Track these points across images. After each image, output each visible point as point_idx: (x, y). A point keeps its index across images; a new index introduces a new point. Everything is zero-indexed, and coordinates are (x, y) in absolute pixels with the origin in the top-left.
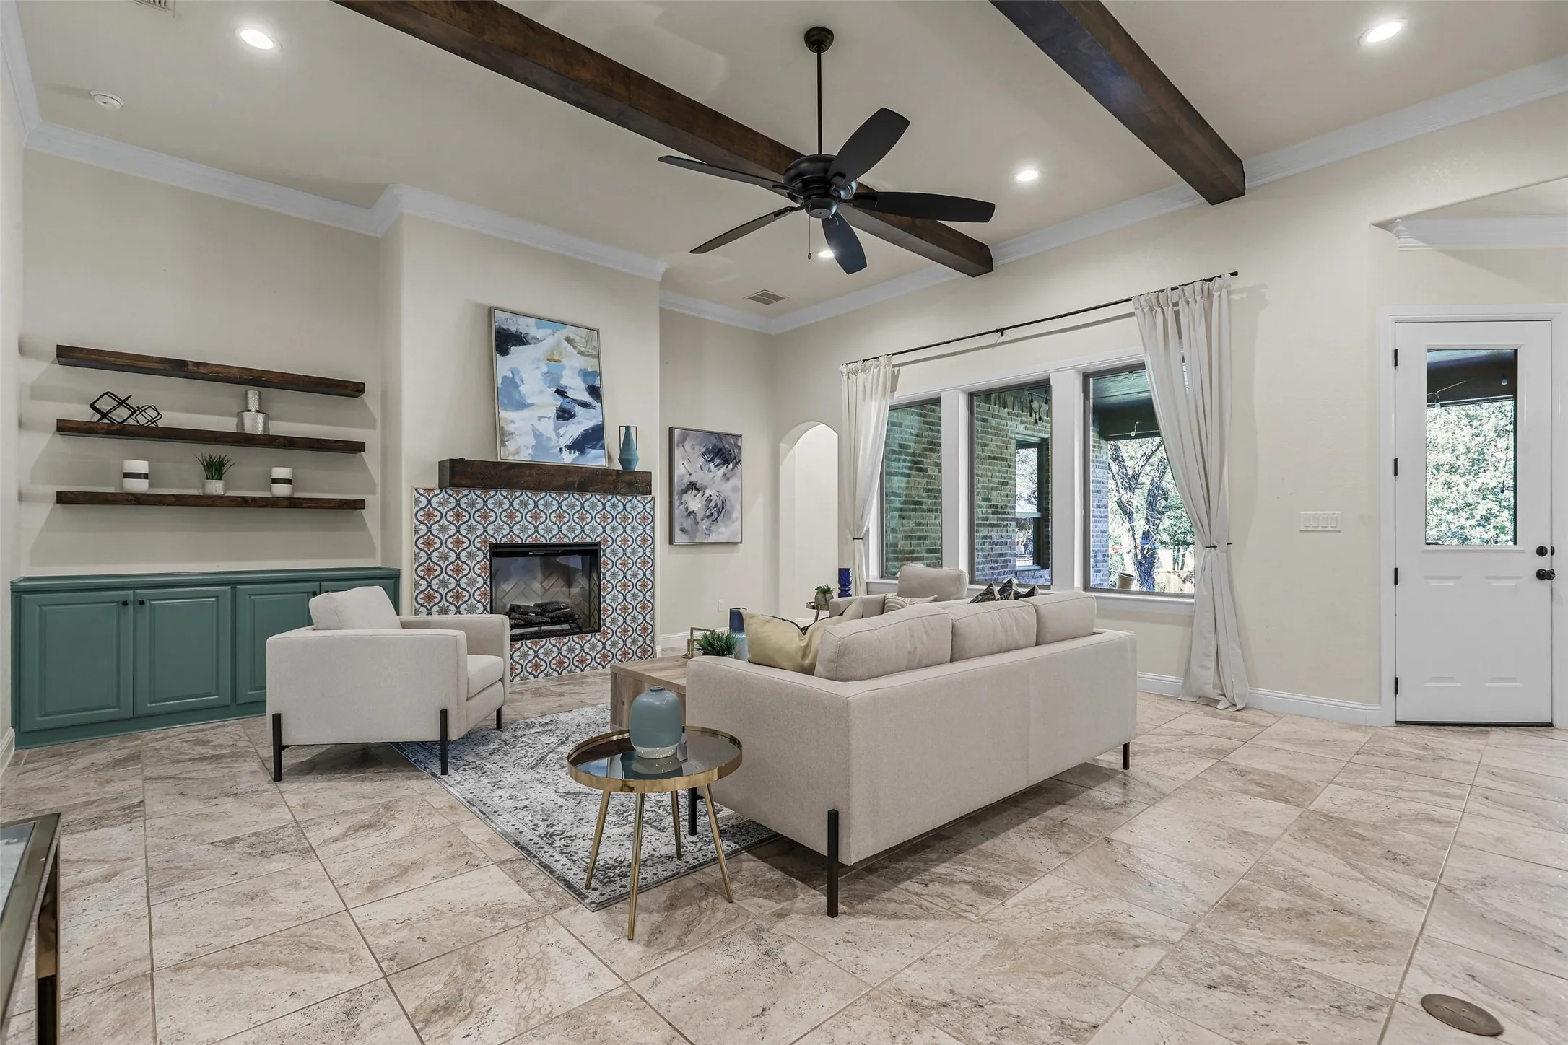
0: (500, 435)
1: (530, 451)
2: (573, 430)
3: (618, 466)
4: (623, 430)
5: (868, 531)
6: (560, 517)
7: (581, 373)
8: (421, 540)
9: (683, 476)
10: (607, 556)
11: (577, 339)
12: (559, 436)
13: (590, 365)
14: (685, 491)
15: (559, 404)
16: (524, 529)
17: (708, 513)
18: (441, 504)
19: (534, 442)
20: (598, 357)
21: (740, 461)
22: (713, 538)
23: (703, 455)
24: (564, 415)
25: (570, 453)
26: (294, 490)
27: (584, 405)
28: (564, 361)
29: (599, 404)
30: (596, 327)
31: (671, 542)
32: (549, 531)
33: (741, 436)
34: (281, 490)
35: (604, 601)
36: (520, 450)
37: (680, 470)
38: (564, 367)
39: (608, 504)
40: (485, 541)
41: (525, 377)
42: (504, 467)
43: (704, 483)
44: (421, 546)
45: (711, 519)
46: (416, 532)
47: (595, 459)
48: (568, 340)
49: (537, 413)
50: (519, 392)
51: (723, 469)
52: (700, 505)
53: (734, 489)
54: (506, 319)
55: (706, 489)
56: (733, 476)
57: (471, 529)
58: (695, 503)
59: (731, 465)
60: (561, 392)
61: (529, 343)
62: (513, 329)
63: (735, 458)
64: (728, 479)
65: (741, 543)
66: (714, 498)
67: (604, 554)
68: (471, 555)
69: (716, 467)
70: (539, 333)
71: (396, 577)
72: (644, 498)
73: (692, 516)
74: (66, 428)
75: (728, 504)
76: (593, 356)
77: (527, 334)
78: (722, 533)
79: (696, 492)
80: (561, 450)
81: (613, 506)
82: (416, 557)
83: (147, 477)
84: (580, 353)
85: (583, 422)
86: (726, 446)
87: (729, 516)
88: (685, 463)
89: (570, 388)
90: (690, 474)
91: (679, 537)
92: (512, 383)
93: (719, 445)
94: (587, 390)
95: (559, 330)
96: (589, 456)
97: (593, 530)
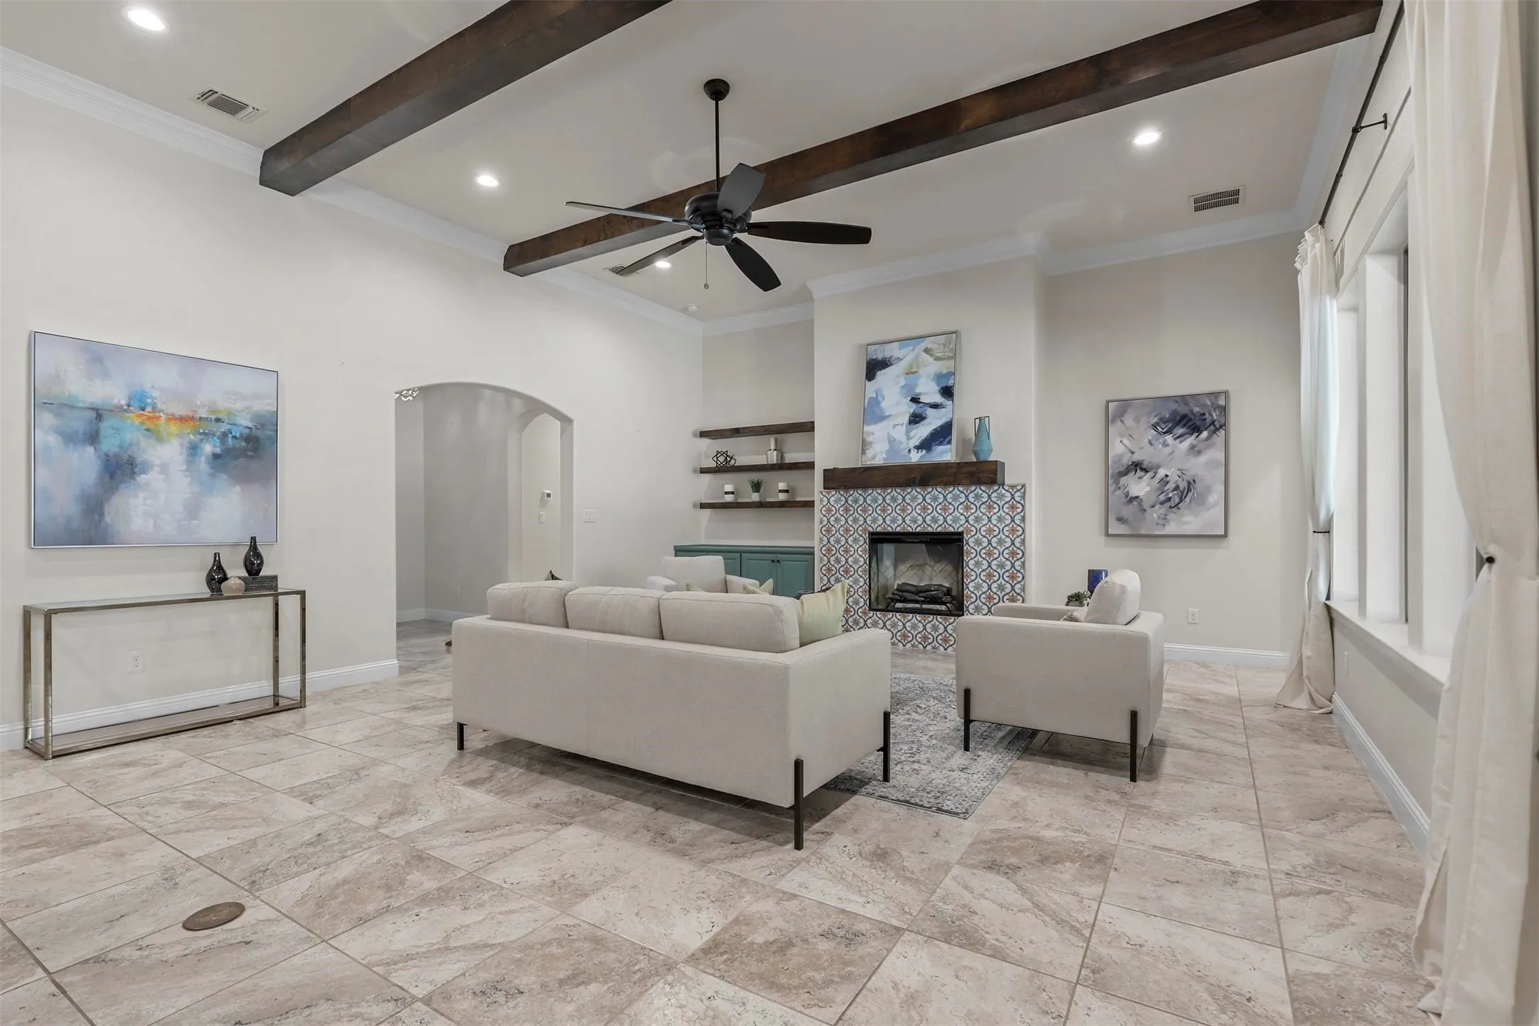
0: (865, 445)
1: (884, 456)
2: (924, 431)
3: (972, 458)
4: (977, 421)
6: (925, 509)
7: (936, 377)
8: (824, 528)
9: (1121, 456)
10: (970, 542)
11: (934, 346)
12: (909, 438)
13: (943, 367)
14: (1125, 473)
15: (912, 411)
16: (893, 521)
17: (1162, 498)
18: (836, 501)
19: (887, 447)
20: (955, 357)
21: (1223, 426)
22: (1171, 529)
23: (1154, 426)
24: (916, 419)
25: (918, 452)
26: (787, 496)
27: (935, 406)
28: (921, 371)
29: (951, 402)
30: (955, 330)
31: (1107, 533)
32: (915, 521)
33: (1226, 393)
34: (783, 497)
35: (968, 588)
36: (878, 456)
37: (1117, 448)
38: (920, 377)
39: (972, 495)
40: (865, 530)
41: (885, 394)
42: (860, 471)
43: (1155, 461)
44: (824, 533)
45: (1168, 504)
46: (821, 522)
47: (945, 454)
48: (927, 351)
49: (893, 422)
50: (880, 408)
51: (1191, 440)
52: (1148, 489)
53: (1211, 465)
54: (876, 351)
55: (1158, 467)
56: (1208, 447)
57: (855, 520)
58: (1140, 487)
59: (1205, 434)
60: (915, 400)
61: (891, 365)
62: (880, 357)
63: (1214, 422)
64: (1199, 452)
65: (1225, 536)
66: (1174, 478)
67: (967, 543)
68: (855, 540)
69: (1175, 439)
70: (901, 353)
71: (814, 554)
72: (1013, 487)
73: (1135, 503)
74: (704, 471)
75: (1199, 486)
76: (950, 358)
77: (891, 357)
78: (1188, 523)
79: (1143, 474)
80: (910, 450)
81: (977, 497)
82: (821, 540)
83: (733, 493)
84: (937, 359)
85: (934, 421)
86: (1196, 409)
87: (1201, 500)
88: (1126, 441)
89: (924, 394)
90: (1133, 453)
91: (1115, 528)
92: (875, 402)
93: (1183, 410)
94: (939, 392)
95: (918, 344)
96: (935, 453)
97: (956, 519)
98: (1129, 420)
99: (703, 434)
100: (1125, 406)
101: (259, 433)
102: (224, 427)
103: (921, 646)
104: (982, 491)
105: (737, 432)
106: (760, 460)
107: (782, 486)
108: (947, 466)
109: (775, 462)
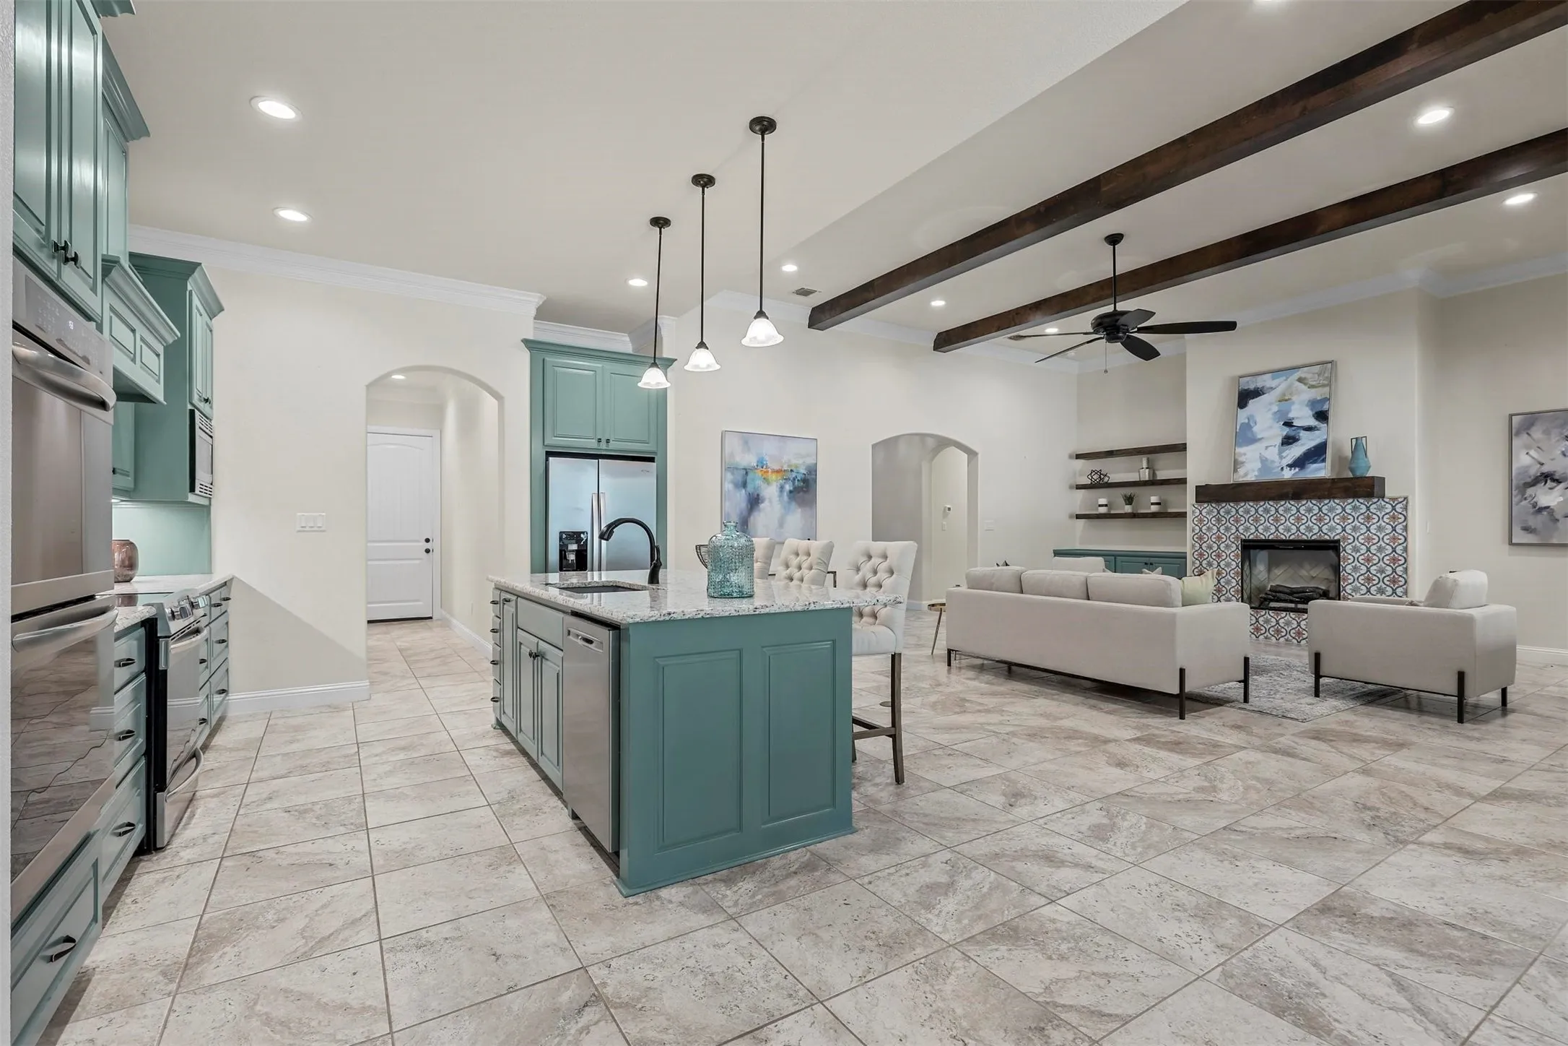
0: (1236, 465)
1: (1256, 473)
2: (1296, 451)
4: (1354, 441)
6: (1298, 519)
7: (1310, 403)
8: (1196, 536)
9: (1527, 467)
10: (1347, 549)
11: (1308, 376)
12: (1281, 458)
13: (1321, 393)
14: (1534, 484)
15: (1285, 433)
16: (1267, 529)
18: (1208, 513)
19: (1259, 465)
20: (1330, 385)
24: (1289, 441)
25: (1290, 470)
26: (1159, 508)
27: (1309, 429)
28: (1294, 398)
29: (1326, 425)
30: (1330, 360)
31: (1511, 542)
32: (1288, 530)
34: (1154, 509)
35: (1345, 590)
36: (1250, 473)
37: (1523, 460)
38: (1293, 403)
39: (1349, 507)
40: (1237, 537)
41: (1258, 419)
42: (1231, 487)
44: (1196, 540)
46: (1193, 531)
47: (1320, 471)
48: (1300, 380)
49: (1264, 444)
50: (1252, 432)
52: (1561, 499)
54: (1248, 382)
57: (1227, 529)
58: (1551, 497)
60: (1288, 424)
61: (1264, 394)
62: (1252, 387)
67: (1344, 550)
68: (1227, 547)
70: (1274, 383)
71: (1185, 558)
72: (1394, 499)
73: (1545, 513)
74: (1079, 487)
76: (1324, 386)
77: (1263, 387)
79: (1554, 484)
80: (1282, 468)
81: (1355, 508)
82: (1193, 546)
83: (1106, 505)
84: (1312, 387)
85: (1307, 442)
88: (1532, 453)
89: (1297, 418)
90: (1542, 464)
91: (1520, 537)
92: (1247, 427)
94: (1313, 416)
95: (1292, 375)
96: (1309, 470)
97: (1332, 529)
98: (1537, 433)
99: (1078, 457)
100: (1531, 420)
101: (808, 477)
102: (794, 475)
103: (1295, 641)
104: (1361, 504)
105: (1110, 454)
106: (1133, 477)
107: (1154, 499)
108: (1321, 482)
109: (1147, 479)
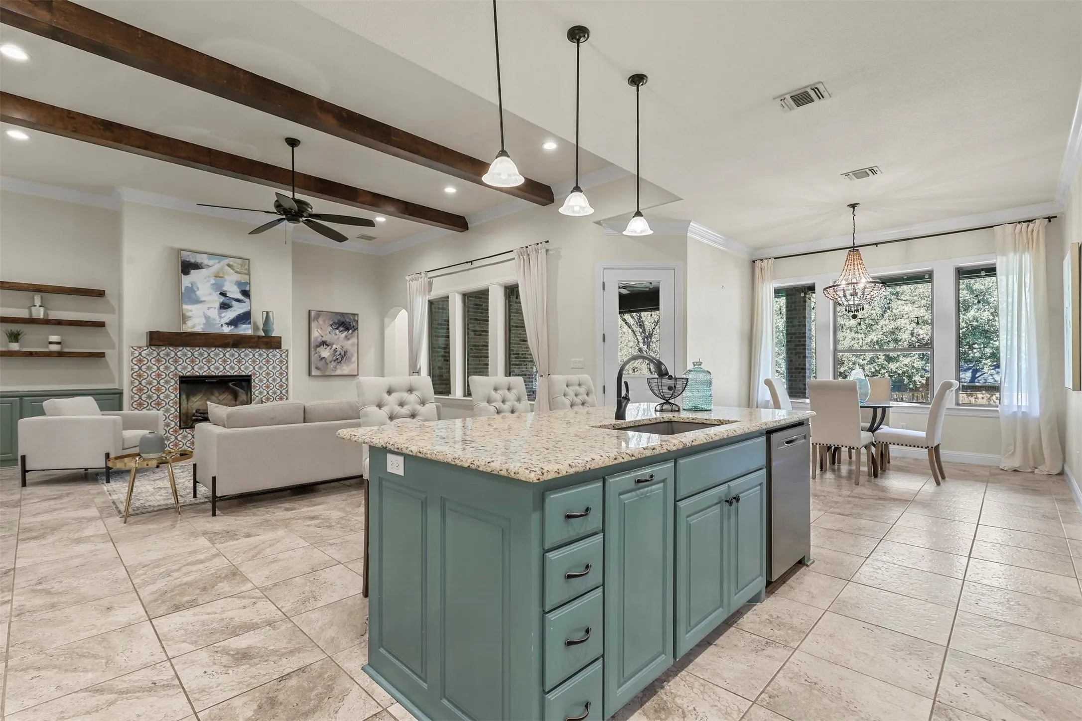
0: (184, 318)
1: (202, 326)
2: (231, 314)
3: (262, 334)
4: (265, 314)
5: (420, 368)
7: (237, 283)
8: (135, 374)
9: (316, 338)
11: (235, 265)
12: (221, 317)
13: (244, 278)
14: (318, 346)
15: (222, 300)
16: (201, 368)
17: (334, 358)
18: (148, 355)
19: (204, 321)
20: (249, 274)
21: (357, 328)
22: (338, 372)
23: (331, 325)
24: (225, 306)
25: (228, 327)
26: (62, 348)
27: (238, 301)
28: (226, 277)
29: (248, 300)
30: (248, 258)
31: (310, 374)
32: (218, 368)
33: (358, 314)
34: (55, 348)
36: (197, 326)
37: (315, 334)
38: (226, 280)
39: (257, 354)
40: (176, 375)
41: (200, 286)
42: (185, 335)
43: (332, 341)
44: (135, 377)
45: (336, 361)
46: (132, 369)
47: (245, 330)
48: (229, 265)
49: (207, 306)
50: (196, 295)
51: (345, 333)
52: (329, 354)
53: (353, 345)
54: (189, 256)
55: (333, 344)
56: (352, 337)
57: (167, 368)
58: (325, 353)
59: (351, 331)
60: (223, 294)
61: (203, 268)
62: (193, 261)
63: (353, 327)
64: (349, 339)
65: (357, 375)
66: (339, 350)
67: (254, 381)
68: (167, 382)
69: (340, 332)
70: (210, 263)
71: (121, 394)
72: (283, 351)
73: (323, 360)
75: (348, 353)
76: (245, 274)
77: (202, 263)
78: (344, 370)
79: (326, 347)
80: (222, 325)
81: (260, 355)
82: (132, 383)
84: (237, 272)
85: (237, 310)
86: (347, 320)
87: (349, 360)
88: (319, 330)
89: (230, 292)
90: (322, 337)
91: (314, 372)
92: (191, 290)
93: (342, 319)
94: (240, 292)
95: (223, 260)
96: (241, 328)
97: (246, 368)
98: (321, 320)
100: (319, 314)
104: (263, 352)
106: (23, 313)
107: (53, 338)
108: (247, 337)
109: (41, 317)
